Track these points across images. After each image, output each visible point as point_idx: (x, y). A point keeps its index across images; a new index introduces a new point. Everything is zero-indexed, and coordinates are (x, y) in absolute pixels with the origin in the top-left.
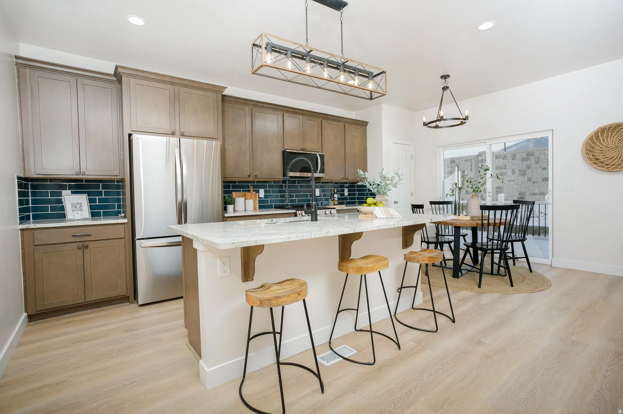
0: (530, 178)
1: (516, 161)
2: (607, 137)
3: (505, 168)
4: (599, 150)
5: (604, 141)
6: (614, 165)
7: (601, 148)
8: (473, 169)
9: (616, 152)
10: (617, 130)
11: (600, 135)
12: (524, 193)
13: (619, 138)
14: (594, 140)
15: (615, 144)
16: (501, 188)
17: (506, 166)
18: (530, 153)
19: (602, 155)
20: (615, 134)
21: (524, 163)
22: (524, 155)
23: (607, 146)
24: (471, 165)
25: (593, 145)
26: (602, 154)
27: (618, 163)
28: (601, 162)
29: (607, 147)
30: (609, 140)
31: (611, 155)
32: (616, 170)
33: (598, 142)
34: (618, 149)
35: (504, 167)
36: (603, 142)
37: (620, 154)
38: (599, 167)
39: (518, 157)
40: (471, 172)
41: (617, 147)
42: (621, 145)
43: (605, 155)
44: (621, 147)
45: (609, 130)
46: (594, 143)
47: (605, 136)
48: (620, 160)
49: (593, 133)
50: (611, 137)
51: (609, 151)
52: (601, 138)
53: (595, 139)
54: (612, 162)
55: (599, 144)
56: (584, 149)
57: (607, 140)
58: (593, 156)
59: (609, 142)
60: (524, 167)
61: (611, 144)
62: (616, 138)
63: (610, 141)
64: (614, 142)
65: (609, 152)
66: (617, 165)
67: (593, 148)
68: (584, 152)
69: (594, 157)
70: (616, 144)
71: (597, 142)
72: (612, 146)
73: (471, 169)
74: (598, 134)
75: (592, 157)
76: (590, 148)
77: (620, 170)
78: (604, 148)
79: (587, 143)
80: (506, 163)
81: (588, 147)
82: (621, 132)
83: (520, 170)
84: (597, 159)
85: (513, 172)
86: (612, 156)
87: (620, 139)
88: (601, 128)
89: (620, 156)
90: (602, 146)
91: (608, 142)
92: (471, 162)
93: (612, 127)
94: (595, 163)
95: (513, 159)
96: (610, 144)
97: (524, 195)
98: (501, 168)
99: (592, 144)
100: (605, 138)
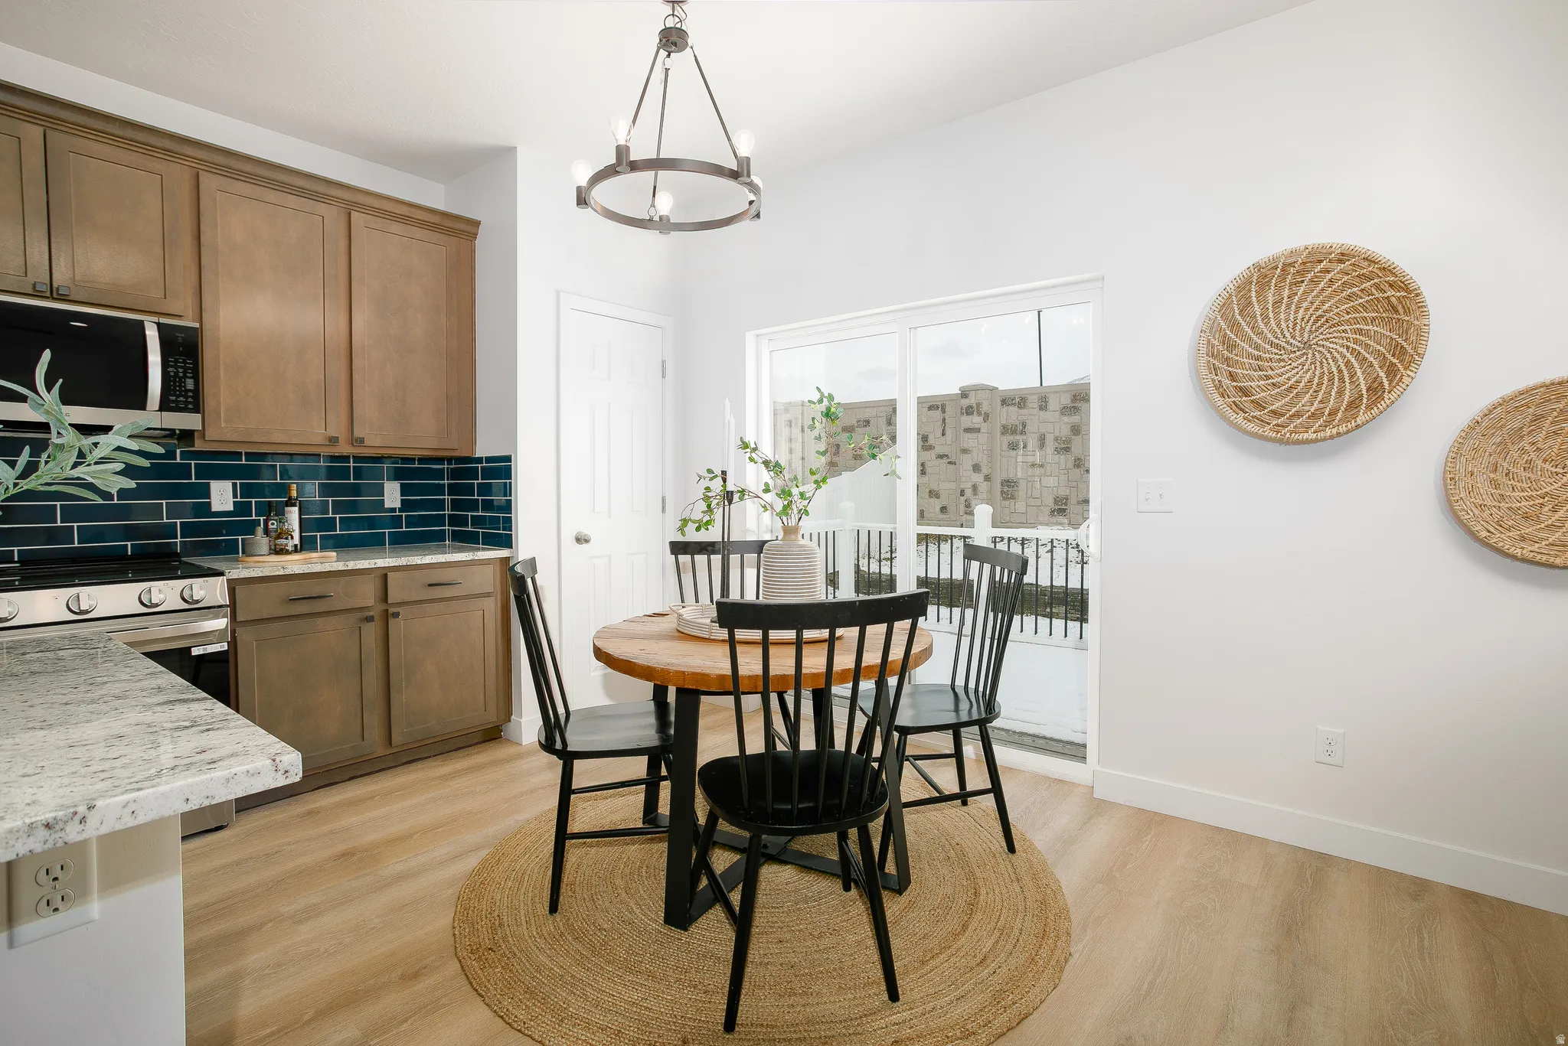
0: (1079, 459)
1: (1048, 413)
2: (1277, 303)
3: (1023, 432)
4: (1250, 356)
5: (1265, 318)
6: (1298, 415)
7: (1257, 348)
8: (948, 432)
9: (1306, 367)
10: (1310, 275)
11: (1253, 294)
12: (1064, 498)
13: (1317, 309)
14: (1233, 316)
15: (1302, 335)
16: (1012, 484)
17: (1024, 426)
18: (1080, 394)
19: (1260, 378)
20: (1305, 292)
21: (1066, 419)
22: (1066, 400)
23: (1277, 341)
24: (944, 420)
25: (1233, 336)
26: (1261, 373)
27: (1312, 410)
28: (1259, 405)
29: (1277, 346)
30: (1282, 316)
31: (1289, 379)
32: (1306, 436)
33: (1248, 324)
34: (1310, 356)
35: (1021, 428)
36: (1262, 326)
37: (1317, 373)
38: (1249, 421)
39: (1054, 404)
40: (943, 438)
41: (1307, 345)
42: (1321, 337)
43: (1268, 377)
44: (1320, 346)
45: (1282, 278)
46: (1234, 325)
47: (1271, 299)
48: (1320, 397)
49: (1231, 286)
50: (1288, 307)
51: (1283, 360)
52: (1256, 307)
53: (1237, 311)
54: (1291, 404)
55: (1249, 331)
56: (1204, 350)
57: (1277, 314)
58: (1232, 377)
59: (1284, 325)
60: (1065, 431)
61: (1288, 335)
62: (1307, 309)
63: (1287, 320)
64: (1298, 327)
65: (1282, 364)
66: (1309, 417)
67: (1231, 346)
68: (1203, 361)
69: (1235, 384)
70: (1306, 335)
71: (1243, 324)
72: (1292, 341)
73: (943, 430)
74: (1250, 291)
75: (1226, 382)
76: (1221, 349)
77: (1321, 435)
78: (1267, 346)
79: (1210, 328)
80: (1025, 418)
81: (1216, 343)
82: (1322, 285)
83: (1056, 439)
84: (1245, 392)
85: (1042, 441)
86: (1291, 382)
87: (1319, 313)
88: (1258, 267)
89: (1316, 380)
90: (1259, 341)
91: (1279, 325)
92: (944, 411)
93: (1292, 265)
94: (1238, 407)
95: (1041, 408)
96: (1286, 332)
97: (1066, 504)
98: (1014, 432)
99: (1228, 332)
100: (1271, 309)
